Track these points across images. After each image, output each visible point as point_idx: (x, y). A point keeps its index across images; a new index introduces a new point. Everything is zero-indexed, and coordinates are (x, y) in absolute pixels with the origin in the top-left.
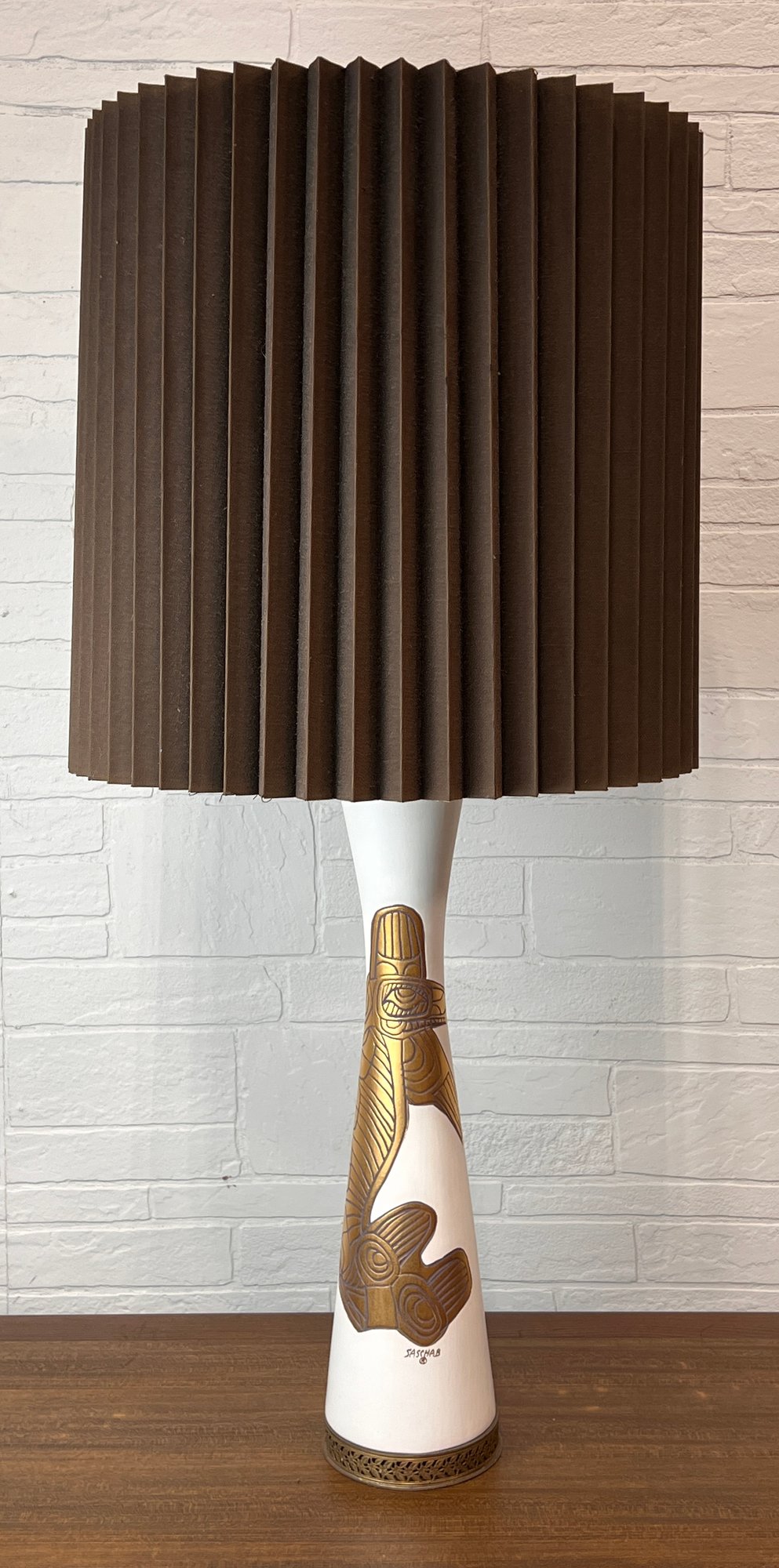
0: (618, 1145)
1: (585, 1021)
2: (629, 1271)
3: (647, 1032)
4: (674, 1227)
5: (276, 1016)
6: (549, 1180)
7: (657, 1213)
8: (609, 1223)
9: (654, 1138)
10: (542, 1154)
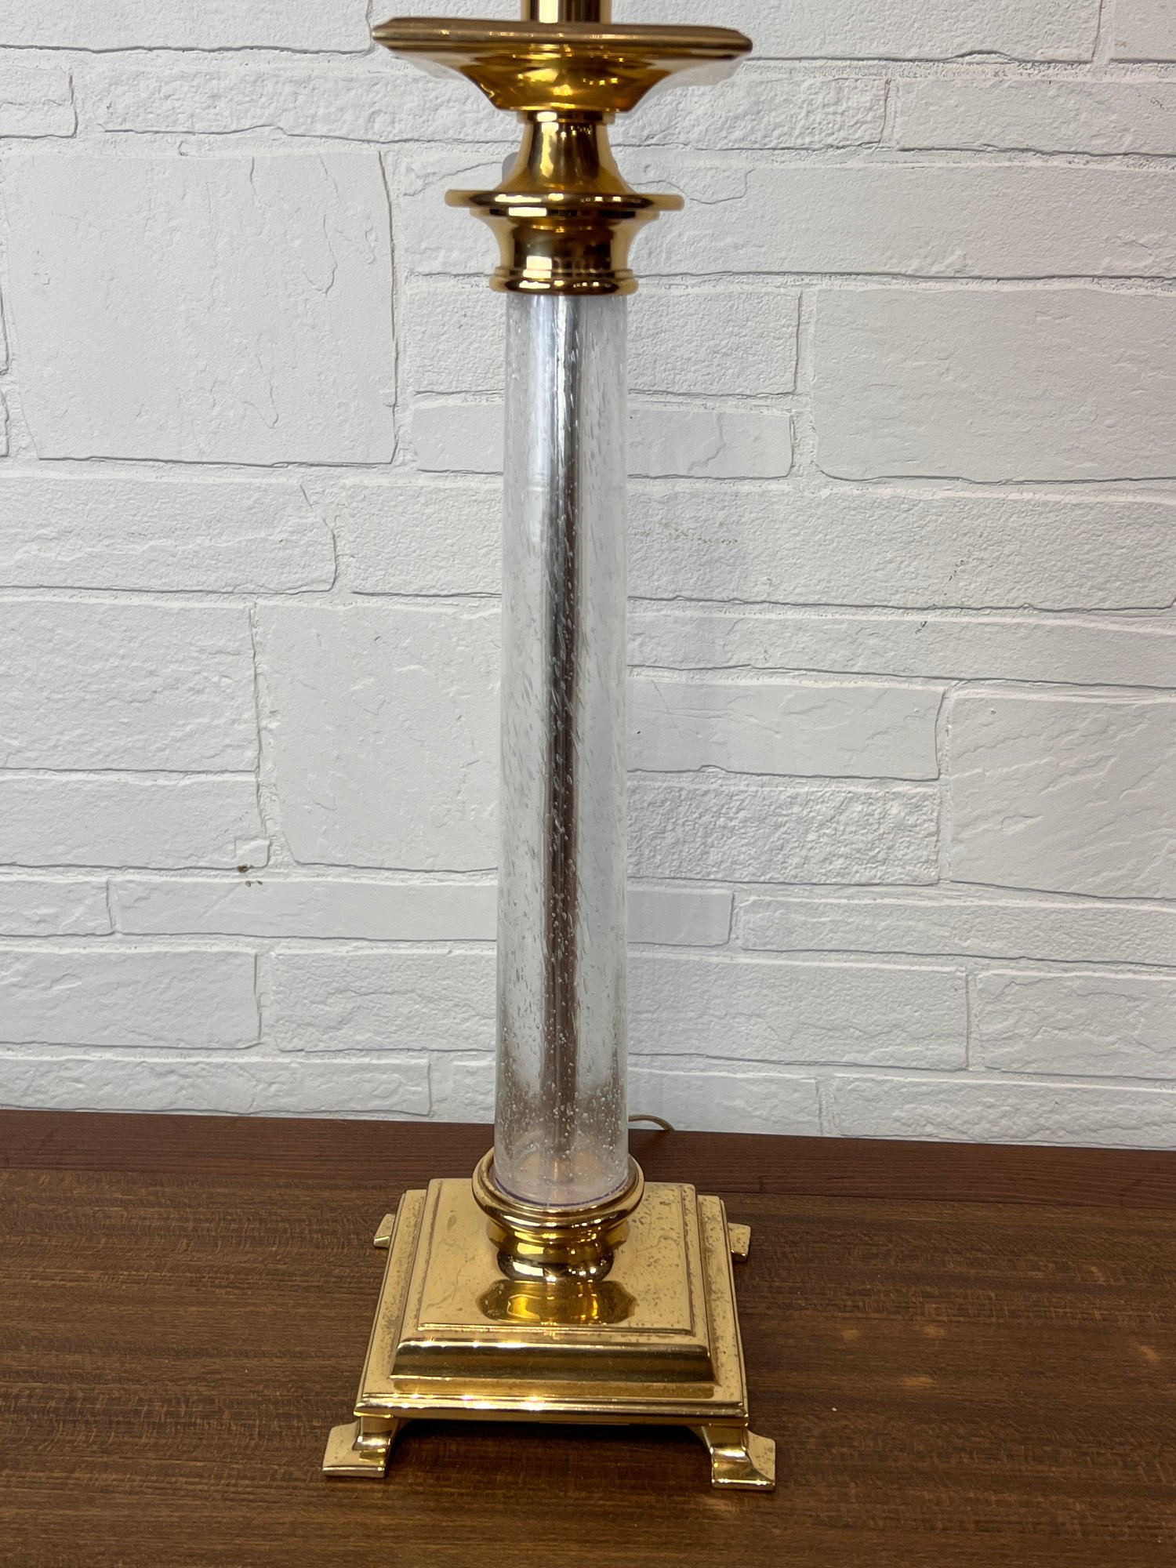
0: (947, 833)
1: (901, 604)
2: (954, 1050)
3: (1019, 625)
4: (1040, 980)
5: (324, 581)
6: (818, 890)
7: (1011, 954)
8: (923, 968)
9: (1017, 823)
10: (810, 845)
